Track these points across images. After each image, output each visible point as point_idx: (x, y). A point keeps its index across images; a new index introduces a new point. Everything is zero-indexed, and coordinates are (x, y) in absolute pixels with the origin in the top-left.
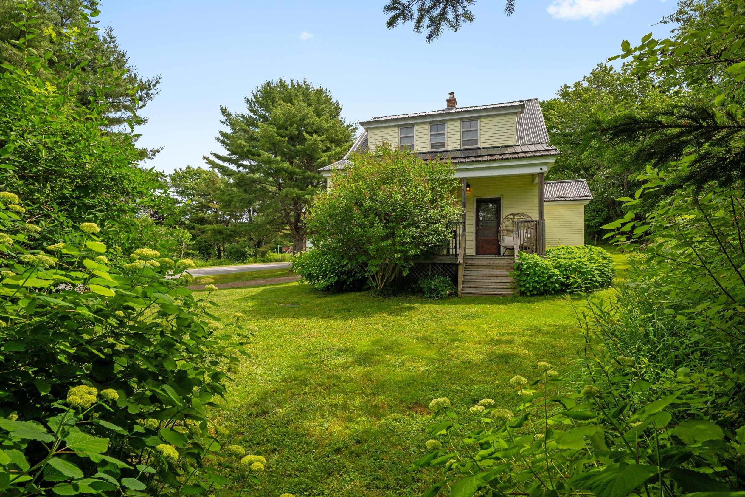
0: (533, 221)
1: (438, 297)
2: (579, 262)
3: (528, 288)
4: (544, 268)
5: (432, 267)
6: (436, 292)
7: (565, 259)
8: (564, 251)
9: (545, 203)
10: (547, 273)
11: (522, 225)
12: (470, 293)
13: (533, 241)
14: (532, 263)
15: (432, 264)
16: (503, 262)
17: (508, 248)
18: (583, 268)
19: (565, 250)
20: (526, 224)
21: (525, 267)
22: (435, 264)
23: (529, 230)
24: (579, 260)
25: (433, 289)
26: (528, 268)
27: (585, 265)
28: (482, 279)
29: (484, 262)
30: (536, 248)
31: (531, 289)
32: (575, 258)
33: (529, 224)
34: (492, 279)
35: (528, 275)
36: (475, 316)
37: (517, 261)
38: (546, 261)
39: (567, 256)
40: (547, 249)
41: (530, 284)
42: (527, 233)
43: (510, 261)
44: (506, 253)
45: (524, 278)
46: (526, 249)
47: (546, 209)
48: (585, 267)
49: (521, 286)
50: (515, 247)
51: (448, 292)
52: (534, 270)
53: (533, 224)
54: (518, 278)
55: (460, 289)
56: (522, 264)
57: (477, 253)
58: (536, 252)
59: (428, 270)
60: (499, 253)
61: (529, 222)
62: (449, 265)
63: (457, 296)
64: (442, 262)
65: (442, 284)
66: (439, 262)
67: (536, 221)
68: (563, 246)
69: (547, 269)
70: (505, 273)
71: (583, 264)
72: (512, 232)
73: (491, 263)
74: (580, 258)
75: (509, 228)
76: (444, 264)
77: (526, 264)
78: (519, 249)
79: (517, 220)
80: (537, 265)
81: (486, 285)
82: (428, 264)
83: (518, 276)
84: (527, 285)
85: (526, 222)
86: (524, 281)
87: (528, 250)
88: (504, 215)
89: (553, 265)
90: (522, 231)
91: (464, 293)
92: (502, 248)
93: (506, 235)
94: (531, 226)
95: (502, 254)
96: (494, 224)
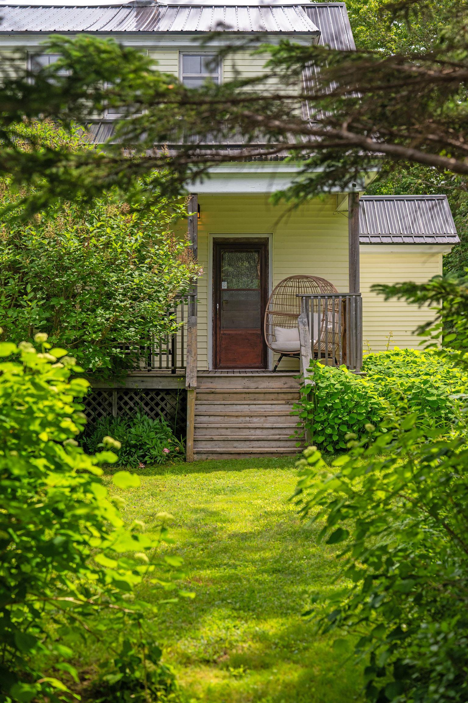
0: (337, 296)
1: (145, 463)
2: (426, 382)
3: (331, 436)
4: (360, 396)
5: (120, 398)
6: (141, 453)
7: (401, 376)
8: (398, 360)
9: (362, 248)
10: (366, 405)
11: (315, 302)
12: (213, 453)
13: (338, 338)
14: (338, 386)
15: (118, 390)
16: (276, 385)
17: (284, 354)
18: (433, 395)
19: (401, 358)
20: (323, 301)
21: (323, 394)
22: (127, 391)
23: (330, 314)
24: (425, 377)
25: (135, 446)
26: (330, 395)
27: (437, 388)
28: (234, 422)
29: (238, 385)
30: (344, 354)
31: (335, 438)
32: (418, 376)
33: (330, 302)
34: (257, 422)
35: (329, 410)
36: (233, 491)
37: (307, 382)
38: (365, 382)
39: (404, 371)
40: (365, 356)
41: (332, 427)
42: (326, 320)
43: (292, 382)
44: (281, 366)
45: (323, 416)
46: (323, 356)
47: (362, 259)
48: (435, 391)
49: (316, 433)
50: (303, 352)
51: (166, 451)
52: (342, 400)
53: (338, 301)
54: (311, 417)
55: (190, 443)
56: (319, 388)
57: (216, 366)
58: (344, 362)
59: (110, 405)
60: (265, 365)
61: (330, 297)
62: (158, 392)
63: (185, 460)
64: (142, 386)
65: (152, 434)
66: (135, 386)
67: (344, 296)
68: (397, 349)
69: (365, 396)
70: (281, 408)
71: (431, 386)
72: (296, 316)
73: (252, 385)
74: (427, 374)
75: (287, 309)
76: (147, 391)
77: (326, 387)
78: (310, 357)
79: (302, 292)
80: (346, 387)
81: (245, 434)
82: (110, 392)
83: (310, 412)
84: (329, 431)
85: (323, 297)
86: (322, 423)
87: (327, 359)
88: (274, 280)
89: (376, 390)
90: (316, 315)
91: (198, 453)
92: (271, 353)
93: (280, 325)
94: (333, 305)
95: (271, 367)
96: (256, 298)
